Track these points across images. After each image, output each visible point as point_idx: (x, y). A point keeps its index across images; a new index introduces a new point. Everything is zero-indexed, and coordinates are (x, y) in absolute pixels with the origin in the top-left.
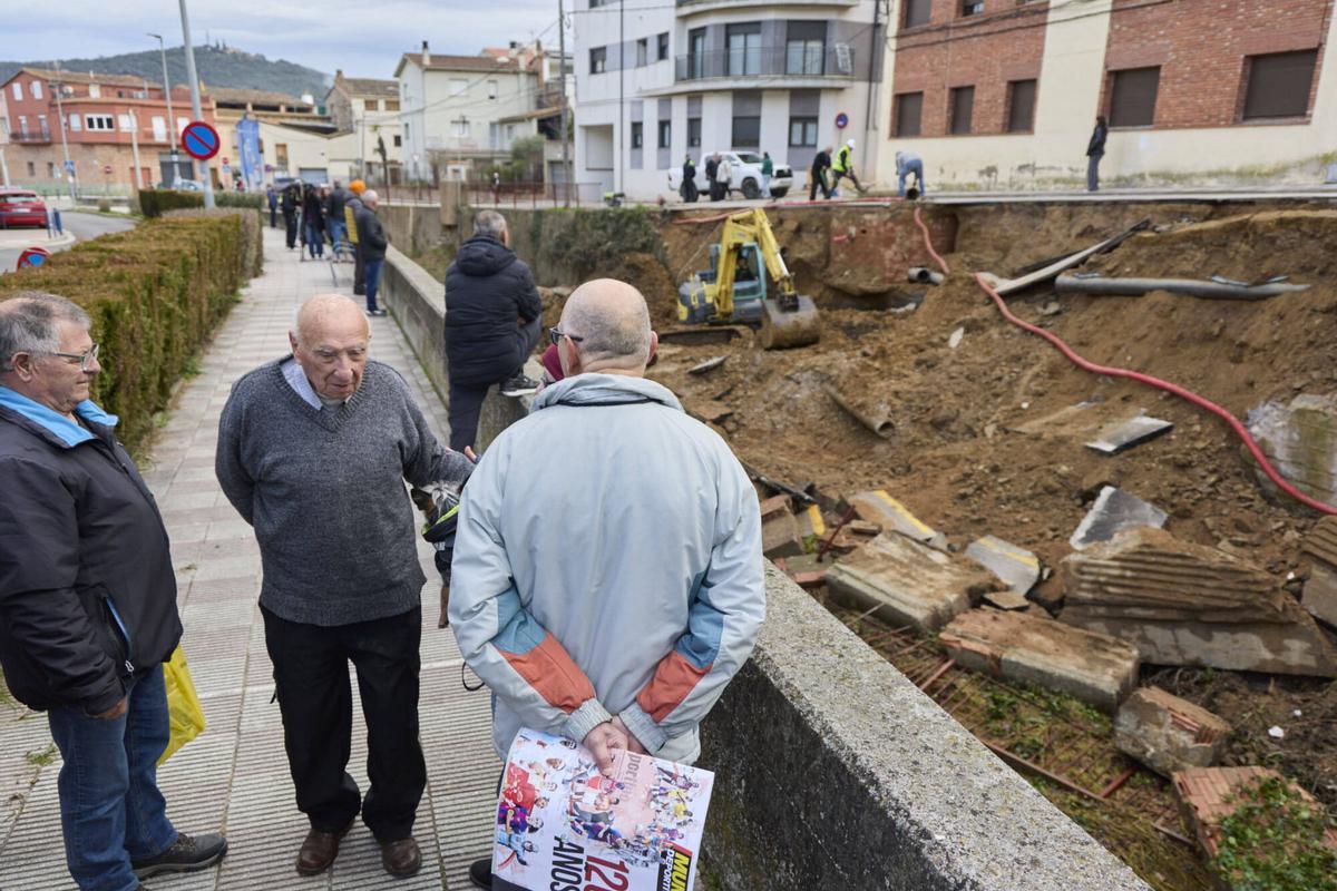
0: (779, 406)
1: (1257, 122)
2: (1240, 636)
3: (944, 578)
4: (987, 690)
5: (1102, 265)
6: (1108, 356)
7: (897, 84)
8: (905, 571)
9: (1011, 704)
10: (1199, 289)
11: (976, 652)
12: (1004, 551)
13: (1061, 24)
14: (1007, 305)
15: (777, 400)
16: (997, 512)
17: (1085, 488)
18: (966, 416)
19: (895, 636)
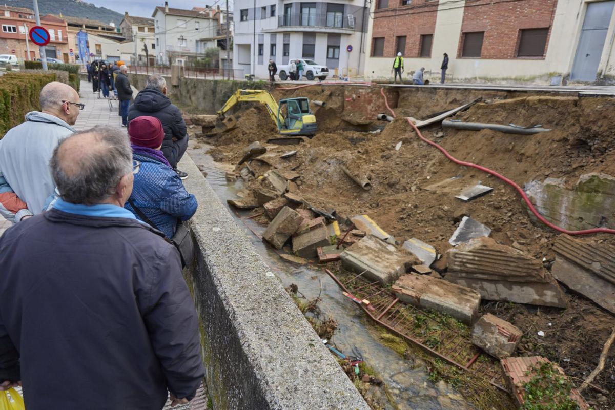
0: (320, 174)
1: (523, 58)
2: (524, 288)
3: (394, 258)
4: (413, 313)
5: (462, 116)
6: (464, 157)
7: (373, 33)
8: (376, 254)
9: (424, 320)
10: (504, 129)
11: (409, 295)
12: (420, 245)
13: (445, 11)
14: (421, 132)
15: (319, 171)
16: (417, 226)
17: (455, 216)
18: (403, 181)
19: (371, 285)
